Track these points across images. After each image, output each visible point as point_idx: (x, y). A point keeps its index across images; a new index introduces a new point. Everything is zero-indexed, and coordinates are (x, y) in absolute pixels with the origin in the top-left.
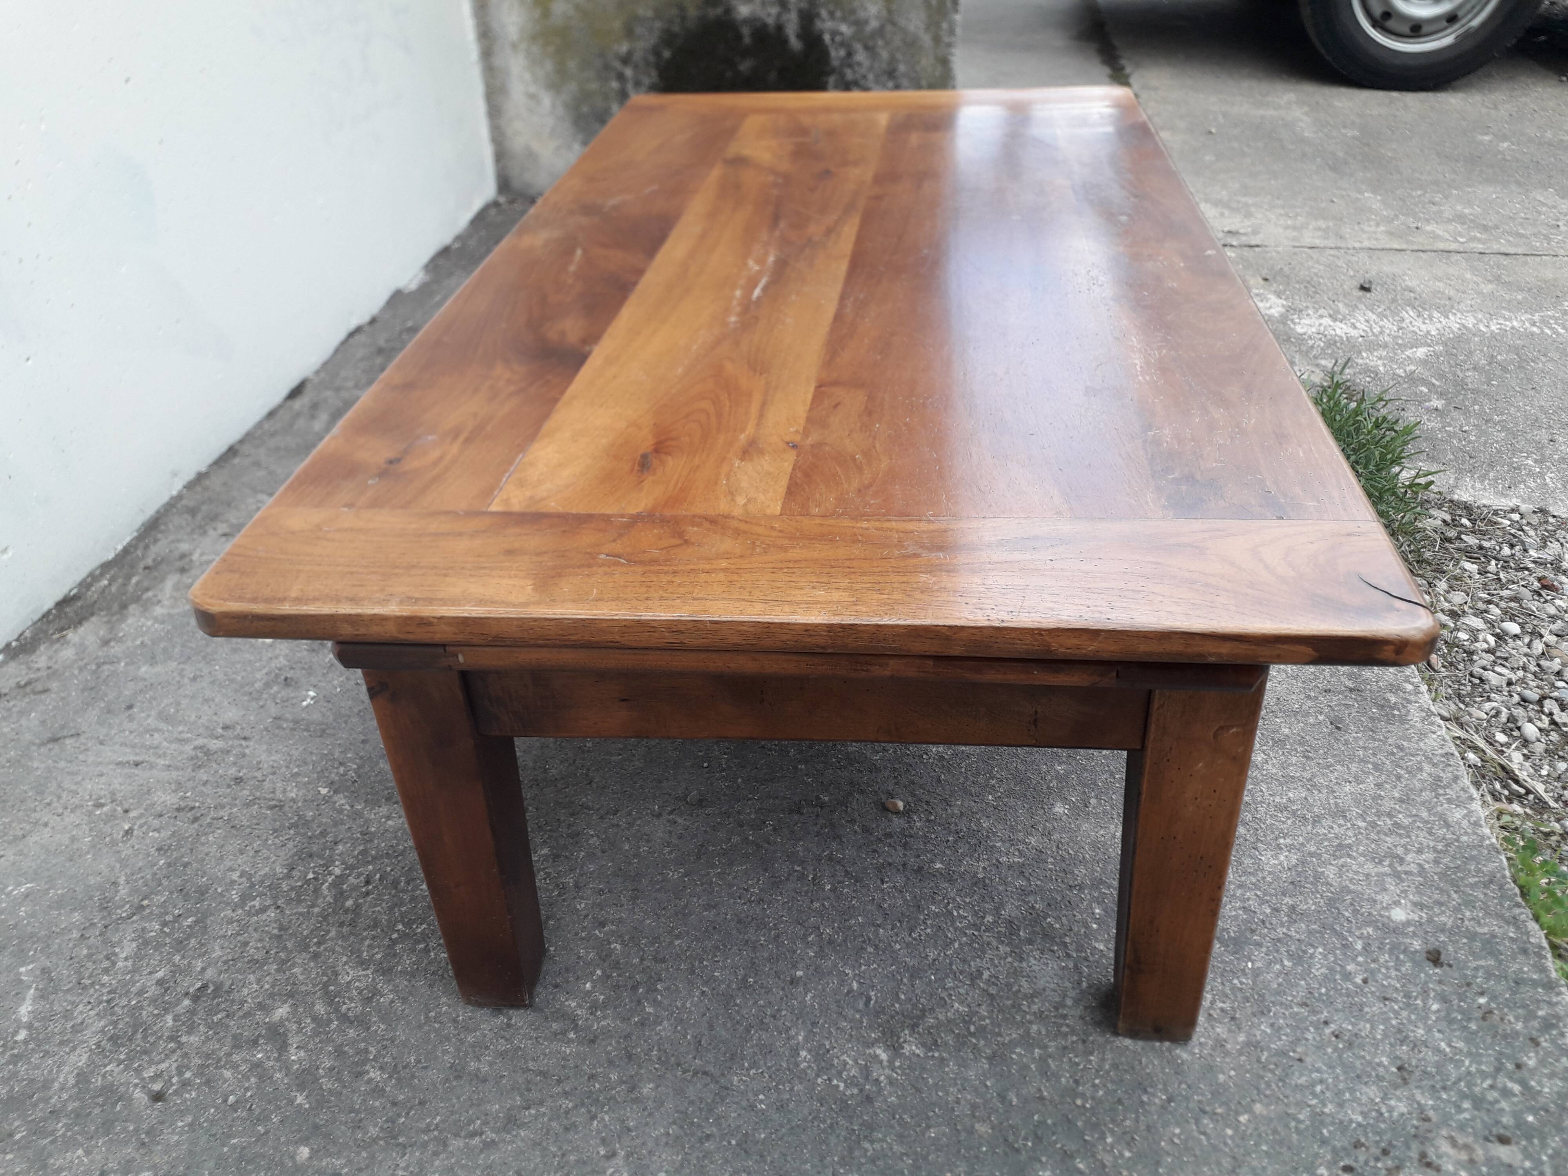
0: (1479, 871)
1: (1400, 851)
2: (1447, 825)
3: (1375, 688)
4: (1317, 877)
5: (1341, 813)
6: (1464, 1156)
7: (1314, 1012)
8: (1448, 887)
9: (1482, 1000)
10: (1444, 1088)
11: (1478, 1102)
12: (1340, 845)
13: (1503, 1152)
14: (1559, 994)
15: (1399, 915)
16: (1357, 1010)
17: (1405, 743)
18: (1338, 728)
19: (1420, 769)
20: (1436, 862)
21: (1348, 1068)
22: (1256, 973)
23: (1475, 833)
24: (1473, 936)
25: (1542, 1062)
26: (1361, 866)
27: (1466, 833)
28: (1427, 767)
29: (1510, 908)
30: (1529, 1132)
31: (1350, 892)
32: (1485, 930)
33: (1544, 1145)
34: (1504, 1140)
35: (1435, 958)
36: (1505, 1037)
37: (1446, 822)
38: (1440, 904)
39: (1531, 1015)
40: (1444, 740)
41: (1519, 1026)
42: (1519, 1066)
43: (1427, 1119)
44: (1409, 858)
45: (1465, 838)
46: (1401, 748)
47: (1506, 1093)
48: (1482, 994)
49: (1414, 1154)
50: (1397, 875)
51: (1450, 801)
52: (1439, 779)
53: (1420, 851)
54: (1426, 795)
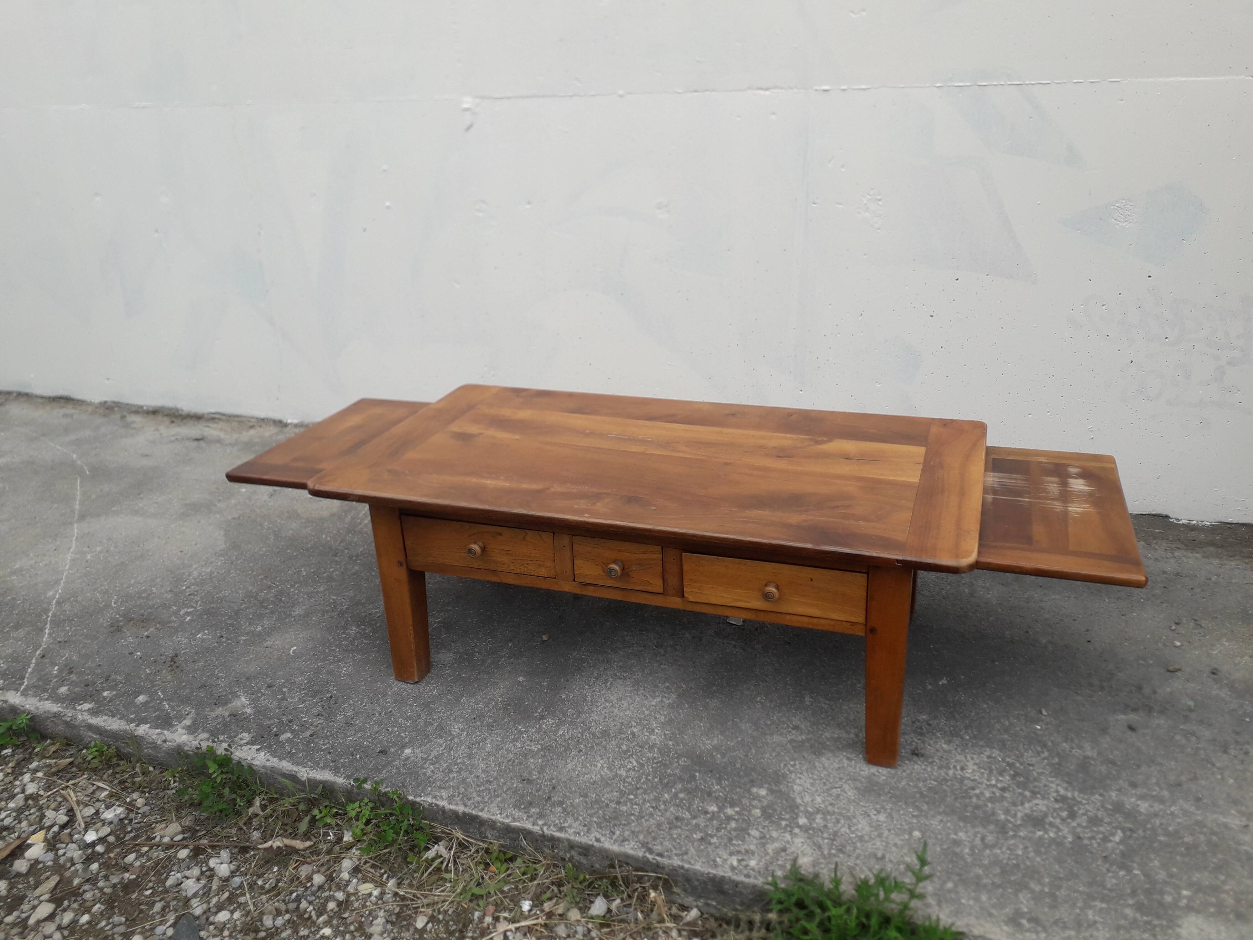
0: (411, 784)
1: (437, 766)
2: (440, 787)
3: (546, 807)
4: (441, 737)
5: (470, 757)
6: (315, 724)
7: (386, 714)
8: (411, 771)
9: (358, 756)
10: (337, 732)
11: (327, 737)
12: (452, 749)
13: (308, 733)
14: (344, 778)
15: (408, 751)
16: (379, 723)
17: (499, 799)
18: (524, 780)
19: (479, 796)
20: (425, 774)
21: (361, 713)
22: (411, 706)
23: (430, 794)
24: (384, 767)
25: (327, 759)
26: (438, 751)
27: (432, 790)
28: (479, 799)
29: (387, 784)
30: (309, 742)
31: (427, 743)
32: (384, 772)
33: (303, 744)
34: (311, 735)
35: (383, 752)
36: (342, 755)
37: (443, 788)
38: (404, 765)
39: (343, 766)
40: (493, 815)
41: (342, 761)
42: (330, 753)
43: (331, 722)
44: (432, 767)
45: (430, 789)
46: (498, 796)
47: (324, 745)
48: (360, 758)
49: (324, 713)
50: (426, 759)
51: (453, 796)
52: (469, 799)
53: (433, 772)
54: (462, 790)
